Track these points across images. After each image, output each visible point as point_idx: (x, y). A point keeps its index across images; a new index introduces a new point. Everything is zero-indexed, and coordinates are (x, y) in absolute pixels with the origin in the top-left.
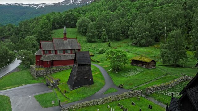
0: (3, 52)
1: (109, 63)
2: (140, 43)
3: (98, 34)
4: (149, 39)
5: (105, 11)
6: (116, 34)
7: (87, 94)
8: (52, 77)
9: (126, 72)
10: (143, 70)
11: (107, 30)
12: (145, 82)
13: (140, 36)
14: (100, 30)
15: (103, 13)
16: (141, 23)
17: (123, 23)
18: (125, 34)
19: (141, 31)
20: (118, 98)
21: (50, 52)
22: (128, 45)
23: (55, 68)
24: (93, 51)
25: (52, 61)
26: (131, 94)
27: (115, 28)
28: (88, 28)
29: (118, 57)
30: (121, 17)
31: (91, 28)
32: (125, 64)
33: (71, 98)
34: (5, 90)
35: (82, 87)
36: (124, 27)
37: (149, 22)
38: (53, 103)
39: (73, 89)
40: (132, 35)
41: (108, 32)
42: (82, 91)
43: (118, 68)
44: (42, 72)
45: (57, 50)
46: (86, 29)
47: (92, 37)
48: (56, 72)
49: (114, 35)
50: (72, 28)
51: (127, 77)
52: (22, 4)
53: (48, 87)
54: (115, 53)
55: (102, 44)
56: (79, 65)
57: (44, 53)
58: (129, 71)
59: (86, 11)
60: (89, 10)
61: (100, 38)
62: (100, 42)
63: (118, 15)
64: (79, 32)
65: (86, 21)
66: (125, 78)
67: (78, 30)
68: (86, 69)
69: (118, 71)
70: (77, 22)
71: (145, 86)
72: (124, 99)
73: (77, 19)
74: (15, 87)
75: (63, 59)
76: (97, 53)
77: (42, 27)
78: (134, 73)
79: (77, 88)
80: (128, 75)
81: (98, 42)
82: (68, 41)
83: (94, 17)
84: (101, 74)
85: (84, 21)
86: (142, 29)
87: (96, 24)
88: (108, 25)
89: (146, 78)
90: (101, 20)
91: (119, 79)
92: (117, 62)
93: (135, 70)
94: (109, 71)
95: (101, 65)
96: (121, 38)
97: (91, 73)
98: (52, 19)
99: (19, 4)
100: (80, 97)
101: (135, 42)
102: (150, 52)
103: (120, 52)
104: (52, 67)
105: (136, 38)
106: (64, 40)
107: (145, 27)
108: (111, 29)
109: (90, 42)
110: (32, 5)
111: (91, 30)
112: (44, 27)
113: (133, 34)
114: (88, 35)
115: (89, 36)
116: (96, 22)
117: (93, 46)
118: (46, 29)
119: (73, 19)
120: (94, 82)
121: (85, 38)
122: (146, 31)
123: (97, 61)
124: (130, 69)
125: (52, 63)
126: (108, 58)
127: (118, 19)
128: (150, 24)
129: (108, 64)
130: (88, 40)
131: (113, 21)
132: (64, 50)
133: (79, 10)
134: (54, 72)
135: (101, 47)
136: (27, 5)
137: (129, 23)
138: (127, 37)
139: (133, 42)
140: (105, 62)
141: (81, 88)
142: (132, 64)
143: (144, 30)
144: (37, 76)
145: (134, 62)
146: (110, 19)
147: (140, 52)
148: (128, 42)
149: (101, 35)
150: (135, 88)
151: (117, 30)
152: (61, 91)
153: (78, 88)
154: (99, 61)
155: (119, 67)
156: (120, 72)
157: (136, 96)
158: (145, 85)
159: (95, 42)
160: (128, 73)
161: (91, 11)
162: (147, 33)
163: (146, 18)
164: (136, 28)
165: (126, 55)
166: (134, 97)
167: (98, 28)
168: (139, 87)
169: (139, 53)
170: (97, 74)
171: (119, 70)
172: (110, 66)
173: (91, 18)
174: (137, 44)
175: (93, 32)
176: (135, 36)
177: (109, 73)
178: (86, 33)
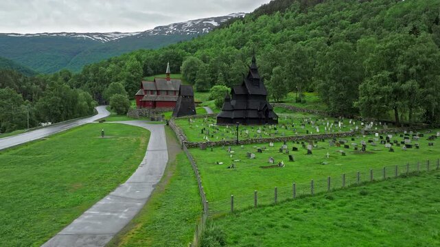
5: (226, 47)
11: (224, 74)
14: (215, 75)
15: (223, 50)
21: (152, 92)
23: (157, 109)
25: (154, 101)
27: (235, 72)
28: (197, 72)
31: (202, 71)
41: (226, 77)
45: (159, 90)
46: (195, 75)
47: (204, 84)
50: (174, 73)
57: (146, 94)
59: (196, 48)
60: (202, 45)
64: (185, 80)
65: (196, 62)
67: (184, 76)
68: (189, 100)
70: (183, 65)
73: (181, 60)
75: (166, 100)
76: (206, 100)
77: (131, 70)
82: (171, 82)
83: (207, 57)
85: (192, 63)
87: (210, 67)
88: (227, 68)
90: (217, 60)
98: (144, 59)
104: (154, 108)
106: (168, 80)
108: (230, 73)
109: (201, 91)
111: (202, 75)
112: (134, 71)
114: (197, 81)
115: (200, 83)
116: (210, 63)
119: (176, 60)
125: (155, 104)
130: (198, 89)
132: (167, 91)
133: (185, 46)
134: (157, 113)
136: (84, 36)
146: (232, 59)
149: (216, 82)
151: (238, 75)
159: (207, 91)
161: (204, 48)
167: (212, 73)
173: (203, 58)
175: (204, 78)
178: (195, 79)
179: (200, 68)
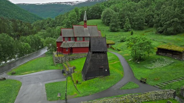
0: (35, 40)
1: (130, 52)
2: (166, 30)
3: (121, 24)
4: (178, 27)
5: (129, 2)
6: (140, 23)
7: (101, 87)
8: (68, 64)
9: (150, 63)
10: (173, 61)
11: (130, 19)
12: (177, 77)
13: (168, 22)
14: (123, 20)
15: (127, 4)
16: (168, 8)
17: (147, 12)
18: (148, 24)
19: (169, 17)
20: (139, 99)
21: (69, 38)
22: (153, 34)
23: (74, 55)
24: (115, 40)
25: (71, 47)
26: (159, 95)
27: (139, 17)
28: (111, 18)
29: (141, 45)
30: (145, 7)
31: (114, 17)
32: (149, 53)
33: (81, 91)
34: (23, 75)
35: (96, 78)
36: (148, 16)
37: (179, 7)
38: (59, 96)
39: (86, 80)
40: (156, 23)
41: (132, 21)
42: (96, 83)
43: (140, 57)
44: (61, 59)
45: (76, 37)
46: (109, 20)
47: (115, 26)
48: (74, 59)
49: (137, 24)
50: (97, 19)
51: (151, 69)
52: (61, 3)
53: (64, 74)
54: (137, 39)
55: (125, 33)
56: (93, 53)
57: (64, 40)
58: (154, 62)
59: (110, 4)
61: (123, 28)
62: (123, 31)
63: (143, 5)
64: (103, 23)
65: (110, 11)
66: (149, 70)
67: (103, 20)
68: (101, 57)
69: (140, 61)
70: (102, 14)
71: (177, 83)
72: (148, 101)
73: (102, 11)
74: (33, 72)
75: (82, 46)
76: (118, 42)
77: (70, 18)
78: (161, 65)
79: (90, 79)
80: (153, 67)
81: (121, 31)
82: (88, 28)
83: (117, 8)
84: (120, 63)
85: (108, 12)
86: (170, 15)
87: (119, 14)
88: (132, 14)
89: (179, 71)
90: (124, 10)
91: (141, 70)
92: (139, 50)
93: (162, 60)
94: (129, 60)
95: (121, 54)
96: (145, 27)
97: (108, 62)
98: (80, 11)
99: (58, 3)
100: (91, 90)
101: (161, 30)
102: (180, 41)
103: (143, 38)
104: (71, 54)
105: (161, 26)
106: (85, 27)
107: (174, 13)
108: (134, 18)
109: (113, 31)
110: (68, 3)
111: (114, 20)
112: (72, 19)
113: (159, 22)
114: (111, 24)
115: (113, 26)
116: (120, 12)
117: (115, 35)
118: (74, 20)
120: (110, 73)
121: (108, 28)
122: (175, 17)
123: (118, 50)
124: (156, 59)
125: (71, 50)
126: (129, 46)
127: (142, 8)
128: (180, 9)
129: (128, 52)
130: (111, 29)
131: (137, 10)
132: (84, 37)
133: (105, 3)
134: (73, 59)
135: (123, 36)
136: (64, 3)
137: (153, 12)
138: (151, 26)
139: (158, 31)
140: (126, 50)
141: (94, 79)
142: (157, 53)
143: (172, 17)
144: (56, 62)
145: (161, 51)
146: (134, 9)
147: (168, 40)
148: (152, 31)
149: (124, 25)
150: (163, 85)
151: (140, 19)
152: (73, 81)
153: (92, 78)
154: (119, 49)
155: (142, 57)
156: (143, 62)
157: (165, 98)
158: (177, 81)
159: (118, 31)
160: (153, 64)
161: (115, 4)
162: (175, 19)
163: (175, 3)
164: (162, 15)
165: (151, 43)
166: (163, 99)
167: (121, 18)
168: (169, 84)
169: (166, 41)
170: (116, 63)
171: (141, 59)
172: (131, 55)
173: (115, 9)
174: (163, 32)
175: (116, 22)
176: (161, 23)
177: (130, 62)
178: (109, 23)
179: (113, 16)
